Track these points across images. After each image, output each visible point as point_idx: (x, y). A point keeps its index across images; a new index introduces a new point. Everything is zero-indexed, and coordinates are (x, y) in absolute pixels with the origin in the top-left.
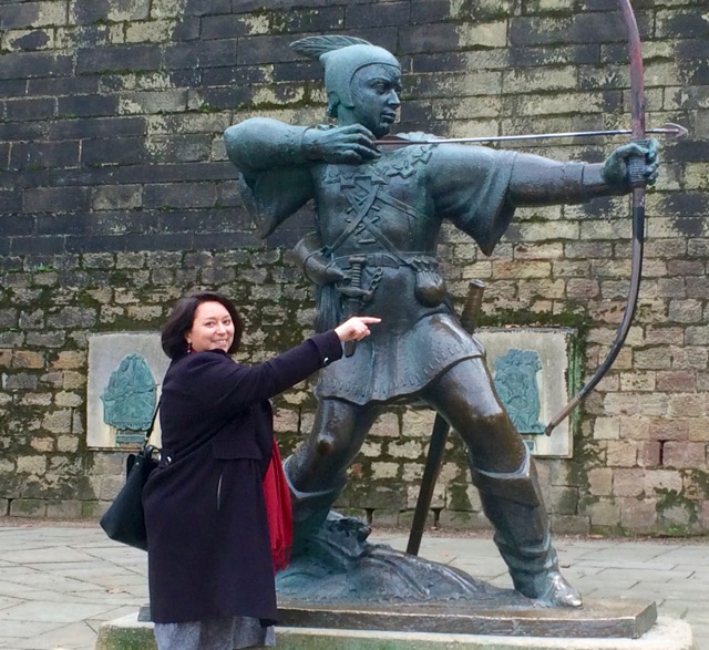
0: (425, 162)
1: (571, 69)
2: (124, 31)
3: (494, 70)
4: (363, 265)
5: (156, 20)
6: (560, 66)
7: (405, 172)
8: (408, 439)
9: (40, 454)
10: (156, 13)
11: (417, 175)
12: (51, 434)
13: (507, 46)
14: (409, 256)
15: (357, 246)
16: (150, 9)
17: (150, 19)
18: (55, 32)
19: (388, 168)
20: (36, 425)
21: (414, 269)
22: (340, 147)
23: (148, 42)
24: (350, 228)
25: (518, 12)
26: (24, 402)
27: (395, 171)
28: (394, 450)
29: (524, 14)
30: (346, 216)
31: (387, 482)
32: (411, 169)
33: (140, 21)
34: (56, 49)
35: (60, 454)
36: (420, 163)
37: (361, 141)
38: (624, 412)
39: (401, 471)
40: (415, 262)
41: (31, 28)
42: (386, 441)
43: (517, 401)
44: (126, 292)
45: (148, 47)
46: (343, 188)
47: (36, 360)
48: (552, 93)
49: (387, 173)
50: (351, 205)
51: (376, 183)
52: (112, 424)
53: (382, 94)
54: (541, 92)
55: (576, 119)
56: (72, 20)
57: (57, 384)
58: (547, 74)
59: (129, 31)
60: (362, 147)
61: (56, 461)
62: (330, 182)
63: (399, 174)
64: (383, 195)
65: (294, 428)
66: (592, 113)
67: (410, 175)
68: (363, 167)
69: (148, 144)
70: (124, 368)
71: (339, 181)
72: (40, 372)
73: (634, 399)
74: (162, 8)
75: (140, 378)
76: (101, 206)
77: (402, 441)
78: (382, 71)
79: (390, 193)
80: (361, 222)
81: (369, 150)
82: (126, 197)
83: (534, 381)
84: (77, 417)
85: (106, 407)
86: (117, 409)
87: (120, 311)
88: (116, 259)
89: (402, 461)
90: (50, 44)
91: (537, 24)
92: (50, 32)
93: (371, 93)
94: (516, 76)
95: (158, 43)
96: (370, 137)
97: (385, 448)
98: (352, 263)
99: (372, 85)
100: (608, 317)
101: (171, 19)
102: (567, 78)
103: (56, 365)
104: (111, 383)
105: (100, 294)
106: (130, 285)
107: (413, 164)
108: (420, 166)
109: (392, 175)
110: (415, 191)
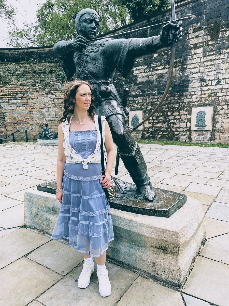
0: (102, 46)
1: (214, 56)
3: (199, 58)
6: (212, 55)
7: (95, 50)
8: (181, 128)
11: (100, 51)
13: (202, 53)
14: (97, 80)
15: (82, 78)
19: (89, 50)
21: (99, 85)
22: (75, 44)
24: (80, 72)
25: (204, 45)
27: (91, 50)
28: (179, 130)
30: (79, 68)
31: (177, 135)
32: (97, 49)
36: (101, 47)
37: (80, 41)
38: (223, 122)
39: (179, 133)
40: (99, 82)
42: (176, 128)
43: (201, 120)
44: (135, 104)
48: (211, 60)
49: (89, 51)
50: (80, 64)
51: (86, 55)
52: (133, 126)
53: (89, 24)
54: (208, 61)
55: (215, 65)
58: (209, 57)
60: (80, 43)
63: (93, 51)
64: (88, 60)
65: (161, 126)
66: (219, 64)
67: (97, 51)
68: (83, 51)
69: (138, 79)
70: (134, 116)
73: (224, 119)
75: (136, 118)
77: (180, 128)
78: (89, 16)
79: (90, 59)
80: (82, 70)
81: (83, 44)
82: (135, 88)
83: (204, 116)
85: (132, 123)
86: (133, 123)
87: (134, 107)
88: (134, 99)
89: (180, 131)
91: (208, 48)
93: (85, 24)
94: (203, 58)
96: (84, 39)
97: (176, 130)
99: (85, 21)
100: (220, 104)
102: (214, 57)
104: (132, 119)
105: (131, 105)
106: (136, 103)
107: (98, 47)
108: (101, 48)
109: (91, 52)
110: (99, 57)
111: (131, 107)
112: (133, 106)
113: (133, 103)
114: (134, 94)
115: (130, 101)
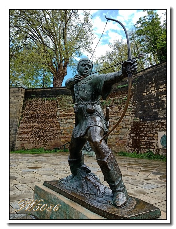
0: (90, 80)
4: (77, 105)
9: (153, 149)
11: (88, 83)
12: (154, 146)
14: (85, 102)
19: (82, 82)
20: (152, 145)
26: (150, 141)
34: (153, 93)
35: (155, 149)
37: (77, 77)
47: (152, 135)
51: (79, 86)
52: (162, 145)
53: (83, 67)
56: (155, 89)
57: (155, 139)
60: (77, 79)
61: (155, 150)
63: (84, 83)
64: (81, 89)
67: (86, 83)
70: (163, 136)
72: (152, 137)
78: (84, 62)
80: (77, 95)
81: (78, 79)
82: (163, 112)
84: (157, 143)
86: (162, 143)
88: (162, 121)
93: (81, 67)
96: (79, 76)
99: (81, 65)
103: (154, 136)
104: (161, 139)
105: (160, 126)
106: (164, 124)
107: (87, 81)
108: (89, 81)
109: (83, 84)
110: (87, 86)
111: (160, 128)
112: (161, 127)
113: (162, 124)
114: (162, 117)
115: (158, 123)
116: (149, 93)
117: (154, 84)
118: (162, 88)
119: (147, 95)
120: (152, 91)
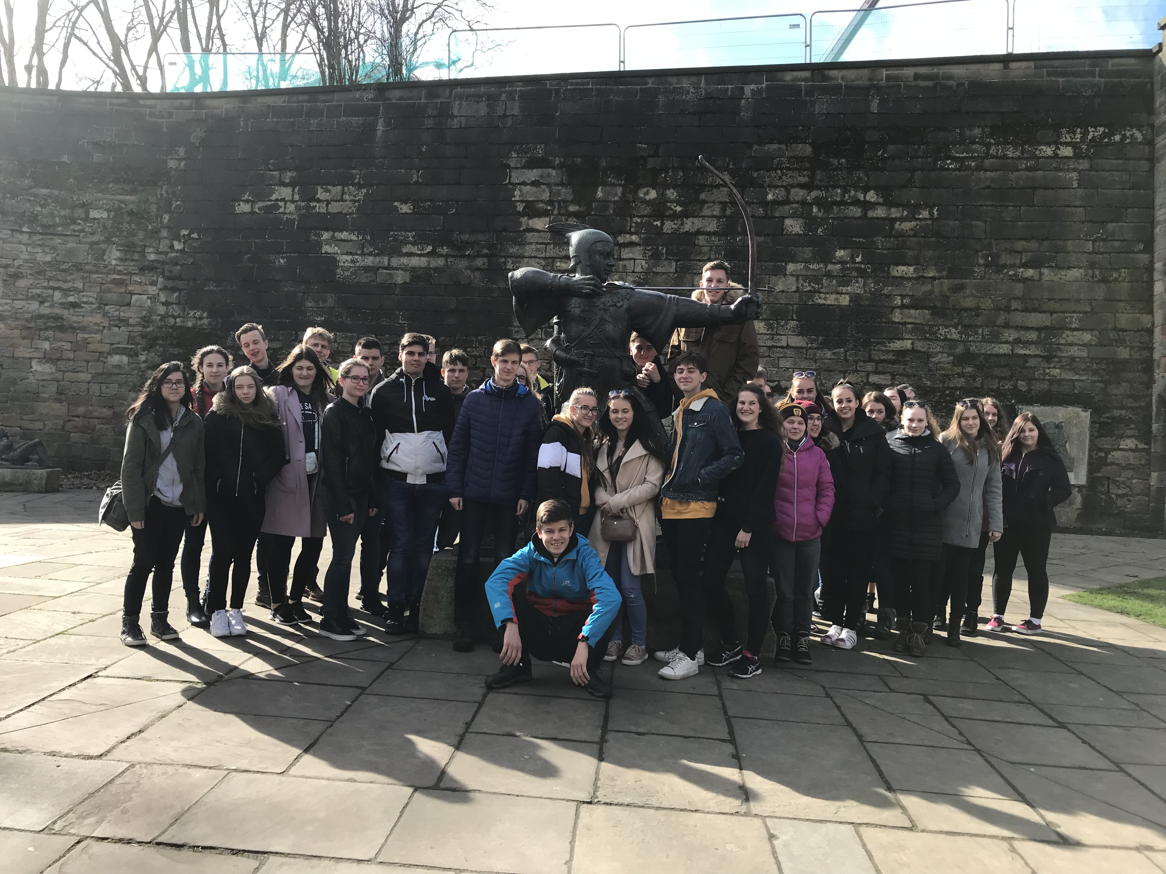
2: (327, 206)
4: (592, 356)
5: (346, 201)
7: (619, 305)
10: (346, 197)
11: (625, 306)
15: (589, 345)
16: (343, 195)
17: (342, 200)
18: (285, 204)
21: (620, 360)
22: (582, 288)
23: (340, 213)
24: (585, 334)
27: (613, 304)
29: (559, 214)
30: (583, 327)
32: (622, 303)
33: (336, 201)
34: (285, 213)
36: (626, 300)
37: (594, 285)
41: (271, 201)
45: (340, 216)
46: (582, 311)
49: (609, 304)
50: (586, 321)
51: (602, 309)
53: (605, 258)
56: (297, 197)
59: (330, 206)
62: (575, 307)
64: (607, 317)
68: (595, 300)
69: (339, 271)
71: (579, 307)
74: (350, 194)
76: (310, 305)
78: (606, 245)
79: (610, 316)
80: (592, 331)
81: (598, 290)
82: (324, 301)
90: (281, 210)
92: (281, 204)
95: (347, 215)
96: (599, 283)
98: (586, 355)
99: (600, 253)
101: (355, 201)
107: (622, 300)
109: (611, 306)
116: (267, 210)
117: (294, 174)
118: (328, 202)
119: (252, 213)
120: (277, 200)
